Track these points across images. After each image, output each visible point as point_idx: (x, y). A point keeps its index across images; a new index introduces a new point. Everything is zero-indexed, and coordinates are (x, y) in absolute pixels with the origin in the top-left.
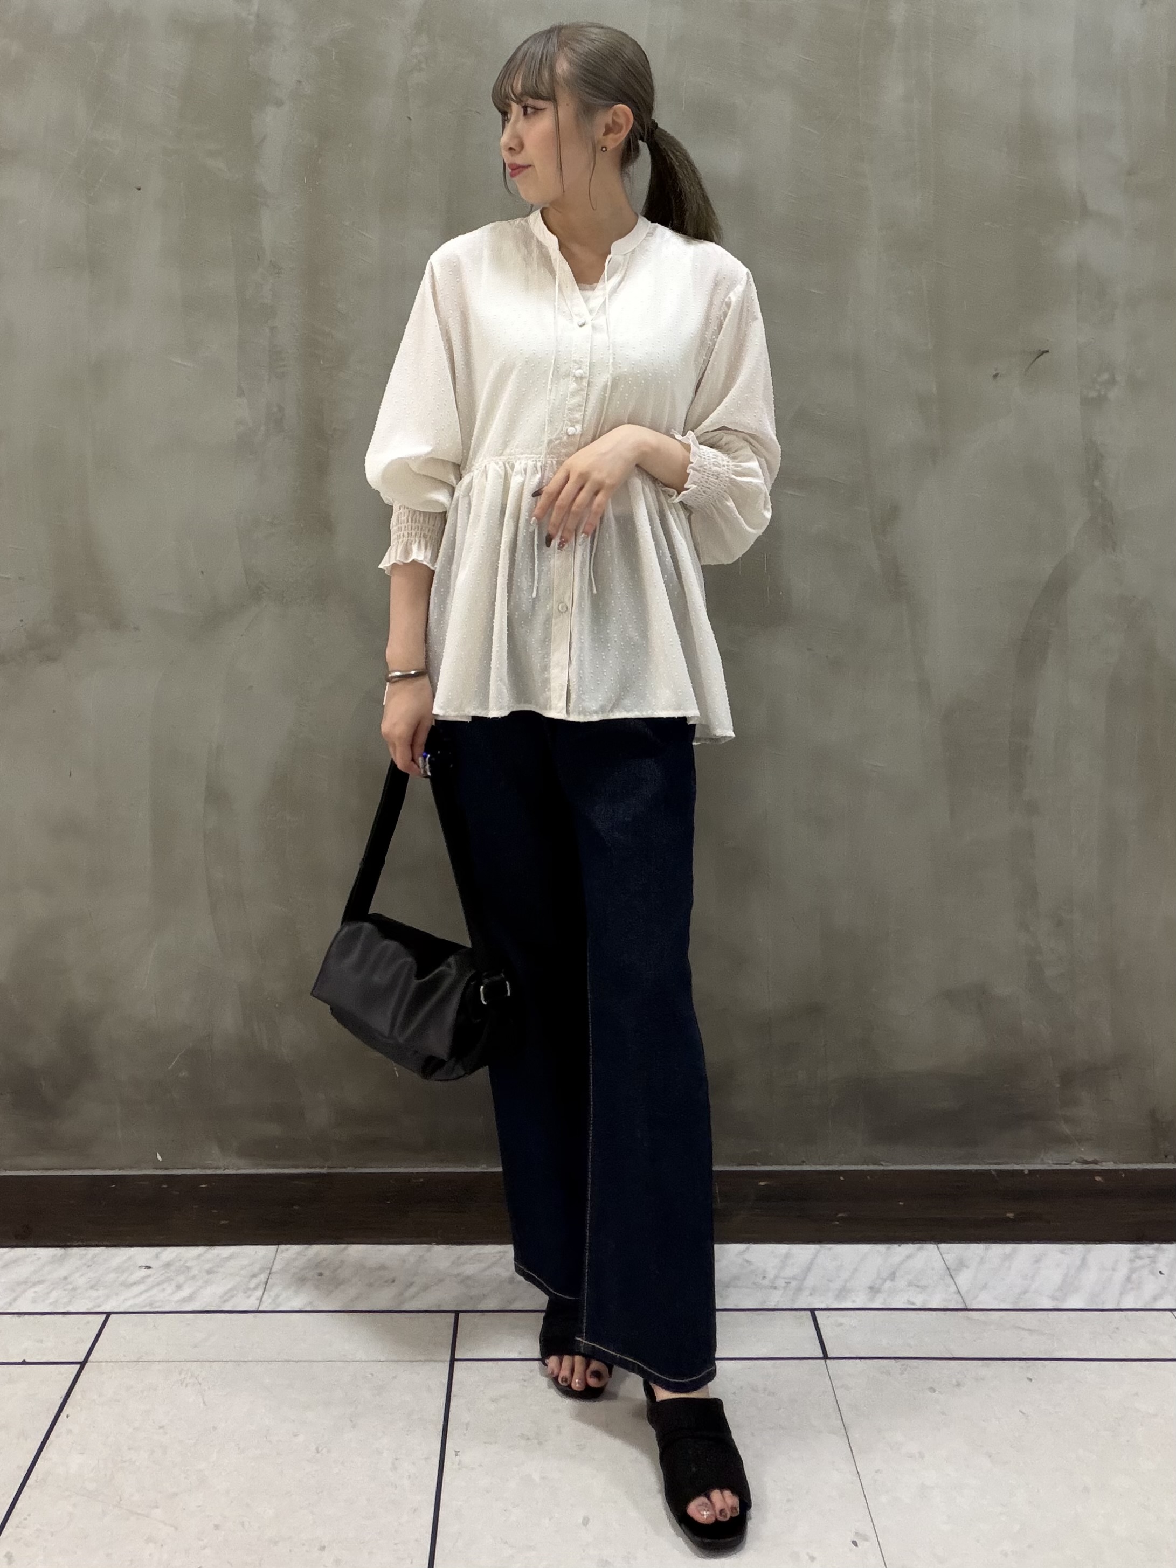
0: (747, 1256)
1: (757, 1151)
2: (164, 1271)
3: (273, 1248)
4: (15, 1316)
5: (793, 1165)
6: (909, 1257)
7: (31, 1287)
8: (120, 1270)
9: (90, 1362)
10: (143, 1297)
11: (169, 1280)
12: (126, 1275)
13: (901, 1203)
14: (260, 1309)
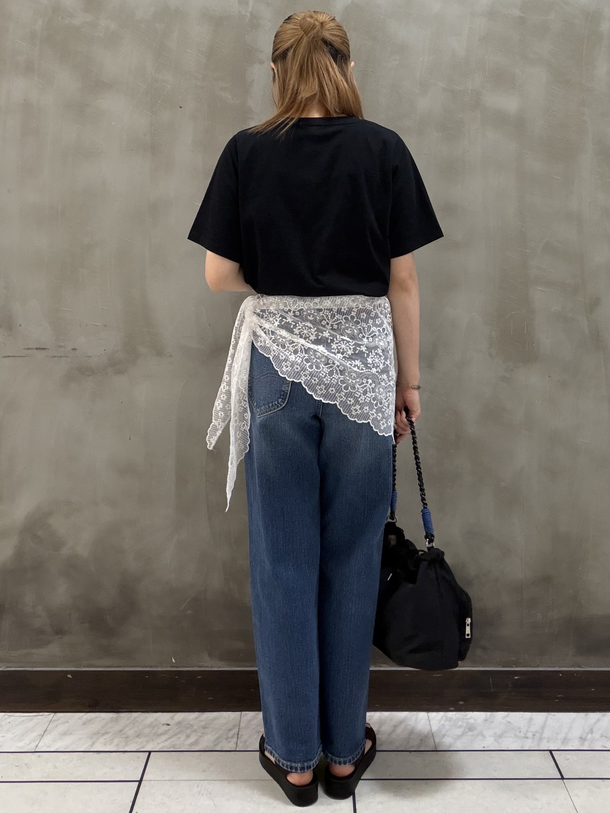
0: (508, 719)
1: (513, 659)
2: (177, 727)
3: (239, 713)
4: (96, 753)
5: (533, 667)
6: (598, 720)
7: (101, 736)
8: (151, 726)
9: (144, 781)
10: (169, 741)
11: (180, 732)
12: (156, 728)
13: (593, 690)
14: (237, 749)
